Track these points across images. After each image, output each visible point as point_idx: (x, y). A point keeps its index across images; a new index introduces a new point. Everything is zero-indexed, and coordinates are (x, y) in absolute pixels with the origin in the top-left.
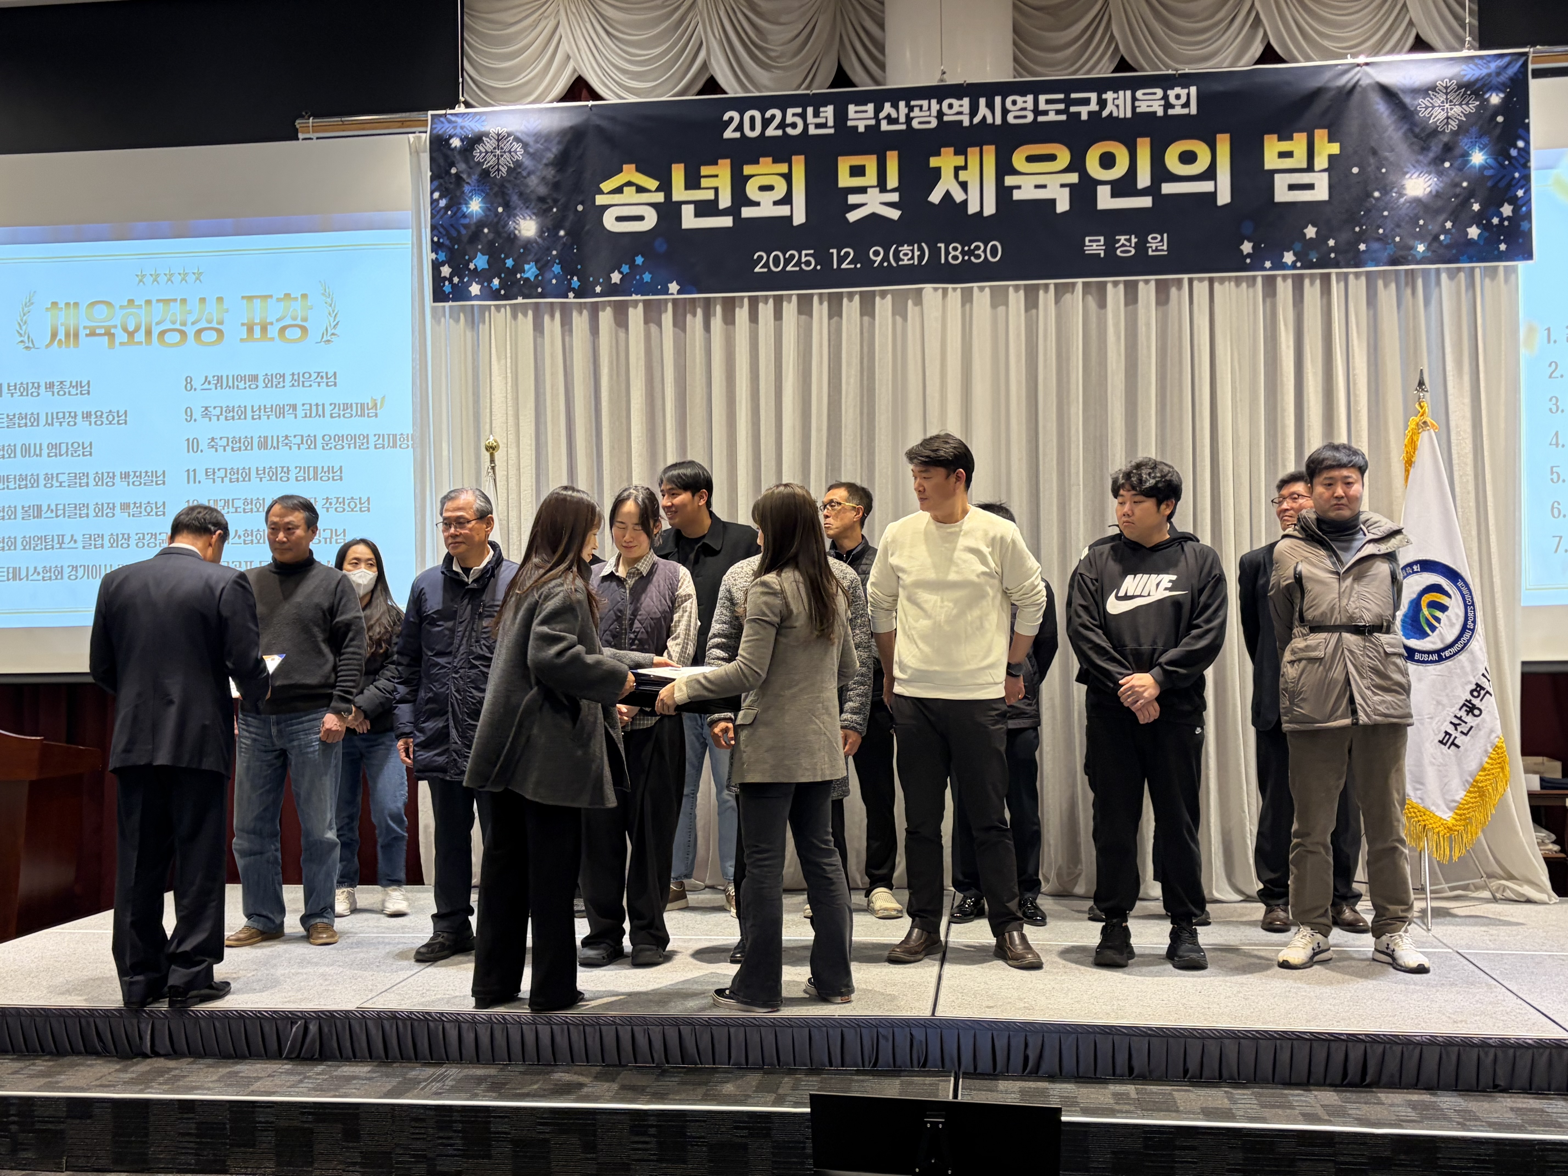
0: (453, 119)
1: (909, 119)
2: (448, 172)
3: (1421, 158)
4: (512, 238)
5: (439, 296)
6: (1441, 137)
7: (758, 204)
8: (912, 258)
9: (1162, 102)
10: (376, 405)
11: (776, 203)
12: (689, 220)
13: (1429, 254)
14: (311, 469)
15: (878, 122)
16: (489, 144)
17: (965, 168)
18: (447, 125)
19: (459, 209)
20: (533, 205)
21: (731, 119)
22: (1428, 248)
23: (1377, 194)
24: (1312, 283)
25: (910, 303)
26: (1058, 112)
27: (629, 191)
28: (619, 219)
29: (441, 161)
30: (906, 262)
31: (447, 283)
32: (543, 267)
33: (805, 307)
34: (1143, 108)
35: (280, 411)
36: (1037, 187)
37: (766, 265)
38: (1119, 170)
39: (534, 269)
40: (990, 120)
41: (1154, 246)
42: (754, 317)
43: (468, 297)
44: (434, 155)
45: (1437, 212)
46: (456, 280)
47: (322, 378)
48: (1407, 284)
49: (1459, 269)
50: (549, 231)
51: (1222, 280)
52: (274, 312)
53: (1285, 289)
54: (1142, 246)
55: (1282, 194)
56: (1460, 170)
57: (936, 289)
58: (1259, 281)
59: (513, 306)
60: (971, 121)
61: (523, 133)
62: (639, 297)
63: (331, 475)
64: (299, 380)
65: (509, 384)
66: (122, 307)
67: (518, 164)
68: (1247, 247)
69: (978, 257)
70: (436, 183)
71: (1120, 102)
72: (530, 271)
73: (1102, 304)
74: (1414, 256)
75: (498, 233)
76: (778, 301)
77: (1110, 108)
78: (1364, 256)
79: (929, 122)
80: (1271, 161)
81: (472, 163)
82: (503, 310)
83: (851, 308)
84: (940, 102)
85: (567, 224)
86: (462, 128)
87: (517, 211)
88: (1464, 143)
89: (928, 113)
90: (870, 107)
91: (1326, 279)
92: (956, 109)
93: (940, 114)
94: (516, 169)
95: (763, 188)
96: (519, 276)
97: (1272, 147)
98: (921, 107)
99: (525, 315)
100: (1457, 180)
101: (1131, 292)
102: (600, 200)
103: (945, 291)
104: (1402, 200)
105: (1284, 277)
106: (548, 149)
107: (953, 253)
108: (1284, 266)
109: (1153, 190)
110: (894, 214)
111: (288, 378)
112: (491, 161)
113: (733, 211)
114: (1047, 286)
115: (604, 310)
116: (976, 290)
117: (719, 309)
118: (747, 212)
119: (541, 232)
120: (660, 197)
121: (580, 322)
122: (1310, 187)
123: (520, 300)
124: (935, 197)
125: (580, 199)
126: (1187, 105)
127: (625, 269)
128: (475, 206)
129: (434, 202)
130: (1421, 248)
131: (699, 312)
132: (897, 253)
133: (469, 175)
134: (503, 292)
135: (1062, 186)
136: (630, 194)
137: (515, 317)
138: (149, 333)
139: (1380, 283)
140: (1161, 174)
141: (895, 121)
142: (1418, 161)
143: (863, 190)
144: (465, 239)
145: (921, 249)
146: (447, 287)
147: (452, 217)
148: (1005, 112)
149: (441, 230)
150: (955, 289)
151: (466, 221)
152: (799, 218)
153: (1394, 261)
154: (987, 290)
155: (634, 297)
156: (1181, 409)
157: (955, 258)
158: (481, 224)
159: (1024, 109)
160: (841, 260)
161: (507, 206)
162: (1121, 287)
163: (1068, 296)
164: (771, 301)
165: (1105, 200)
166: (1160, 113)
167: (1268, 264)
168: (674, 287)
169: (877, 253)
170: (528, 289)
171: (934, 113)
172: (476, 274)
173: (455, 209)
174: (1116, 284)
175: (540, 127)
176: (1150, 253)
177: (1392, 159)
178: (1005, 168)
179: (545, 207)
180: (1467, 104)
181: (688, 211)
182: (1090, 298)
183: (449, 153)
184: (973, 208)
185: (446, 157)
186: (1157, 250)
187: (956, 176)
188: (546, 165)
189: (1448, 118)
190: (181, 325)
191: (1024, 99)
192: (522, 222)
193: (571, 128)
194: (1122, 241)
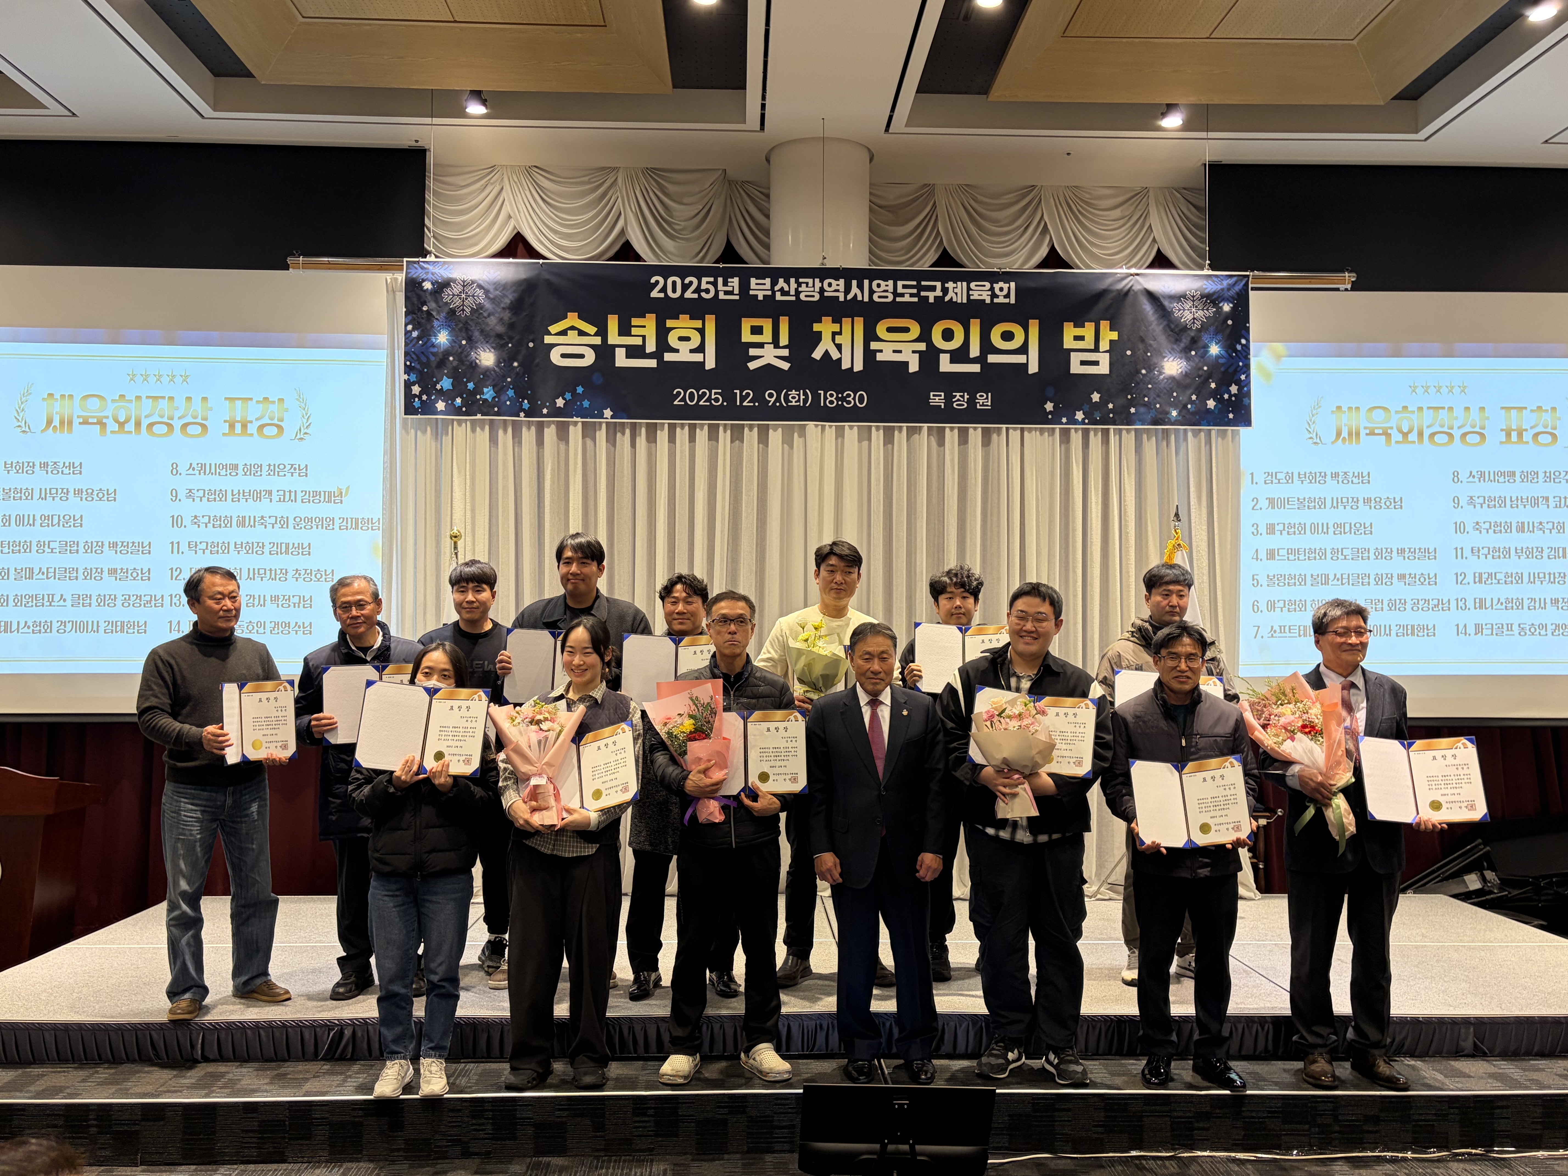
0: (426, 266)
1: (798, 293)
2: (420, 310)
3: (1175, 347)
4: (474, 366)
5: (409, 409)
6: (1189, 332)
7: (677, 351)
8: (799, 401)
9: (990, 293)
10: (341, 493)
11: (692, 351)
12: (621, 360)
13: (1180, 418)
14: (284, 545)
15: (774, 293)
16: (456, 289)
17: (840, 333)
18: (420, 271)
19: (429, 340)
20: (492, 339)
21: (657, 282)
22: (1179, 414)
23: (1144, 371)
24: (1095, 435)
25: (796, 435)
26: (912, 295)
27: (572, 334)
28: (564, 356)
29: (415, 300)
30: (794, 404)
31: (417, 399)
32: (499, 391)
33: (713, 435)
34: (975, 296)
35: (257, 496)
36: (894, 351)
37: (684, 399)
38: (956, 343)
39: (492, 392)
40: (860, 298)
41: (981, 402)
42: (672, 439)
43: (435, 412)
44: (409, 294)
45: (1186, 387)
46: (424, 397)
47: (295, 469)
48: (1163, 438)
49: (1200, 430)
50: (505, 361)
51: (1030, 430)
52: (254, 412)
53: (1076, 438)
54: (972, 402)
55: (1076, 368)
56: (1202, 357)
57: (816, 426)
58: (1057, 432)
59: (473, 422)
60: (845, 297)
61: (484, 281)
62: (579, 419)
63: (300, 551)
64: (275, 470)
65: (468, 484)
66: (113, 401)
67: (480, 307)
68: (1049, 406)
69: (849, 402)
70: (410, 318)
71: (958, 290)
72: (488, 393)
73: (941, 443)
74: (1169, 419)
75: (461, 361)
76: (693, 428)
77: (951, 294)
78: (1134, 417)
79: (813, 296)
80: (1068, 343)
81: (441, 304)
82: (464, 424)
83: (751, 436)
84: (822, 281)
85: (520, 357)
86: (433, 274)
87: (478, 345)
88: (1205, 338)
89: (812, 289)
90: (768, 281)
91: (1106, 433)
92: (834, 287)
93: (822, 291)
94: (478, 310)
95: (681, 339)
96: (478, 397)
97: (1069, 332)
98: (807, 284)
99: (483, 429)
100: (1200, 365)
101: (964, 438)
102: (548, 340)
103: (823, 427)
104: (1162, 377)
105: (1076, 430)
106: (504, 296)
107: (830, 399)
108: (1076, 422)
109: (981, 360)
110: (785, 366)
111: (265, 468)
112: (457, 302)
113: (657, 355)
114: (900, 428)
115: (548, 427)
116: (847, 428)
117: (643, 430)
118: (668, 357)
119: (498, 362)
120: (598, 341)
121: (528, 436)
122: (1096, 363)
123: (479, 416)
124: (817, 355)
125: (531, 337)
126: (1007, 296)
127: (568, 396)
128: (443, 338)
129: (407, 333)
130: (1174, 413)
131: (628, 431)
132: (786, 396)
133: (438, 313)
134: (464, 409)
135: (914, 352)
136: (572, 336)
137: (473, 430)
138: (138, 424)
139: (1145, 436)
140: (987, 347)
141: (787, 293)
142: (1173, 349)
143: (761, 345)
144: (434, 365)
145: (805, 394)
146: (417, 403)
147: (422, 346)
148: (872, 292)
149: (414, 356)
150: (830, 427)
151: (435, 350)
152: (710, 364)
153: (1155, 422)
154: (856, 428)
155: (575, 419)
156: (999, 526)
157: (831, 402)
158: (447, 353)
159: (886, 291)
160: (743, 399)
161: (469, 339)
162: (956, 431)
163: (916, 436)
164: (687, 428)
165: (945, 365)
166: (988, 301)
167: (1064, 420)
168: (608, 413)
169: (771, 395)
170: (486, 408)
171: (817, 289)
172: (441, 393)
173: (425, 339)
174: (952, 429)
175: (499, 277)
176: (978, 407)
177: (1155, 346)
178: (870, 335)
179: (502, 342)
180: (1207, 310)
181: (620, 353)
182: (932, 439)
183: (422, 293)
184: (846, 365)
185: (419, 297)
186: (983, 405)
187: (833, 340)
188: (503, 308)
189: (1194, 319)
190: (168, 419)
191: (886, 283)
192: (482, 353)
193: (526, 280)
194: (958, 397)
